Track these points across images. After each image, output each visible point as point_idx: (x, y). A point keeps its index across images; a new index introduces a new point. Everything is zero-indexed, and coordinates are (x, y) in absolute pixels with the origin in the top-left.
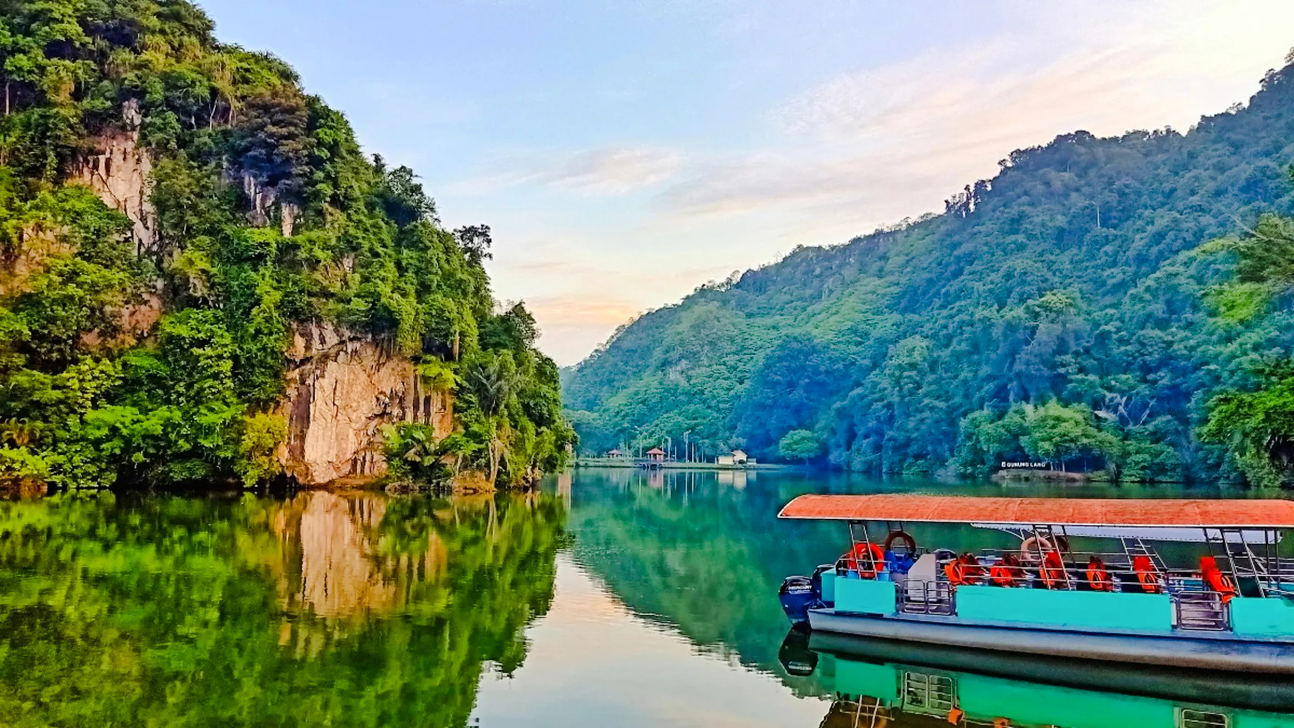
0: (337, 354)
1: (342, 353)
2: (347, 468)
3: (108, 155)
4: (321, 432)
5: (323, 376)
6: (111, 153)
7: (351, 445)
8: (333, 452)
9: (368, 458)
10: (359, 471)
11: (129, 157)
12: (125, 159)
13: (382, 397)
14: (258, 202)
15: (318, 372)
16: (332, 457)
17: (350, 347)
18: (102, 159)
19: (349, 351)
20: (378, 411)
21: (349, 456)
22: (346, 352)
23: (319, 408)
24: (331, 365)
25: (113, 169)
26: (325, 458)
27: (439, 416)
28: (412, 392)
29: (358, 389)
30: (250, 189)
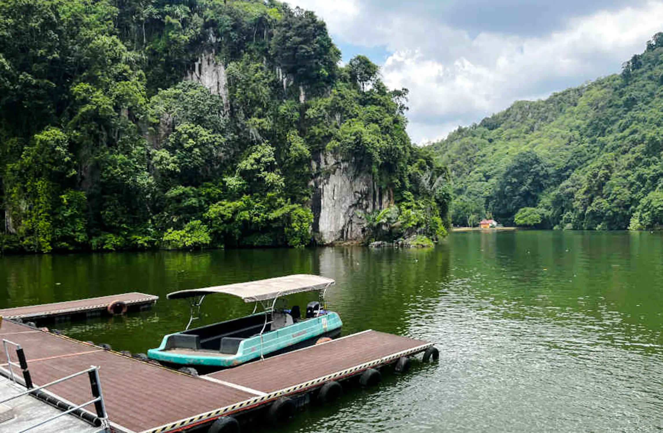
0: (335, 171)
1: (338, 170)
2: (339, 235)
3: (200, 62)
4: (327, 215)
5: (328, 183)
6: (201, 60)
7: (342, 222)
8: (333, 226)
9: (349, 229)
10: (345, 236)
11: (211, 62)
12: (209, 64)
13: (357, 194)
14: (284, 83)
15: (325, 181)
16: (332, 229)
17: (343, 165)
18: (197, 64)
19: (342, 167)
20: (355, 201)
21: (340, 228)
22: (340, 169)
23: (325, 201)
24: (332, 177)
25: (203, 70)
26: (329, 230)
27: (387, 204)
28: (372, 191)
29: (345, 189)
30: (279, 75)
